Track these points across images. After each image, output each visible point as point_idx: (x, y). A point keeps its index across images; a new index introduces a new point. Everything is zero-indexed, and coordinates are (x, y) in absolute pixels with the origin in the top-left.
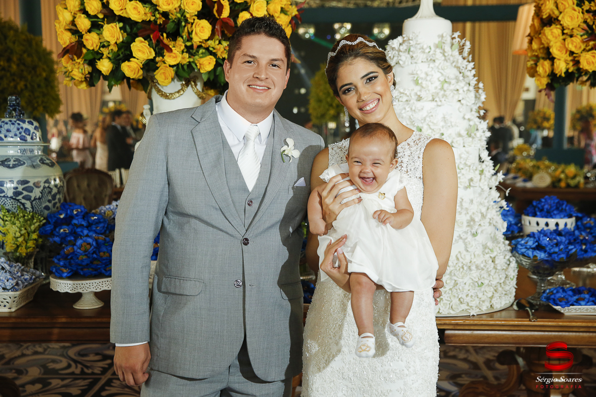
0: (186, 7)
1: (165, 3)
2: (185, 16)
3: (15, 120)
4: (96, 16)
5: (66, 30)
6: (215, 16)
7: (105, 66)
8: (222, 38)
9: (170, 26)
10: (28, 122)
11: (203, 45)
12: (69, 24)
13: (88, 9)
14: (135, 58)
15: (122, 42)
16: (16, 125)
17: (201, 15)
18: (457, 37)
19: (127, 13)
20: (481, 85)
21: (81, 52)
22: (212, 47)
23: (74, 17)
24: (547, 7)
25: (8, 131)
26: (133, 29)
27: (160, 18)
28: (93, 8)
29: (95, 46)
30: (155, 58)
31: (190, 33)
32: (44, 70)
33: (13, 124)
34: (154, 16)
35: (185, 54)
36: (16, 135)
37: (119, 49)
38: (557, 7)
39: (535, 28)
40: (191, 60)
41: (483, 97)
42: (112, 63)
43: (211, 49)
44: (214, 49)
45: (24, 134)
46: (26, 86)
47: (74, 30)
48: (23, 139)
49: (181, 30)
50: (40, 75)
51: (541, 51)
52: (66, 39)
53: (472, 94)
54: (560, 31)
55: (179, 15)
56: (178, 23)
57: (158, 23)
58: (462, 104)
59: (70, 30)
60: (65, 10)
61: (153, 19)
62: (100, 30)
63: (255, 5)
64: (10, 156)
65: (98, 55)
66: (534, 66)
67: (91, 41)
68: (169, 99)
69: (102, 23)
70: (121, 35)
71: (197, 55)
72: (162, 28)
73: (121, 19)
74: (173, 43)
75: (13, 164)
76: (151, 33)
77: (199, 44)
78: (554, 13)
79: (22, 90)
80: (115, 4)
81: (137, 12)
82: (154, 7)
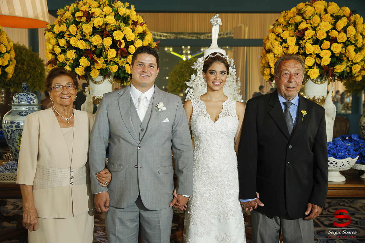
0: (105, 43)
1: (95, 41)
2: (104, 47)
3: (25, 94)
4: (64, 47)
5: (50, 53)
6: (118, 47)
8: (121, 57)
9: (98, 52)
10: (31, 95)
11: (113, 60)
12: (51, 50)
13: (60, 44)
14: (81, 66)
15: (76, 59)
16: (26, 96)
17: (111, 47)
18: (228, 57)
19: (77, 45)
20: (239, 79)
21: (57, 63)
22: (117, 61)
23: (54, 47)
24: (268, 45)
25: (22, 99)
26: (80, 53)
27: (93, 48)
28: (62, 43)
29: (63, 60)
30: (90, 66)
31: (106, 55)
32: (39, 69)
33: (24, 96)
34: (90, 47)
35: (104, 64)
36: (26, 101)
37: (74, 62)
38: (272, 45)
39: (264, 54)
40: (107, 67)
41: (240, 84)
42: (71, 68)
43: (116, 62)
44: (118, 62)
45: (30, 100)
46: (30, 76)
47: (53, 53)
48: (29, 103)
49: (102, 53)
50: (38, 71)
51: (266, 64)
52: (50, 57)
53: (235, 83)
54: (273, 55)
55: (101, 47)
56: (101, 50)
57: (92, 50)
58: (230, 88)
59: (51, 53)
60: (49, 44)
61: (89, 48)
62: (65, 53)
63: (136, 42)
64: (23, 110)
65: (64, 65)
66: (263, 70)
67: (61, 58)
68: (97, 84)
69: (66, 50)
70: (75, 55)
71: (110, 64)
72: (94, 53)
73: (75, 48)
74: (99, 59)
75: (24, 114)
76: (89, 55)
77: (110, 59)
78: (270, 48)
79: (29, 78)
80: (72, 42)
81: (82, 45)
82: (90, 43)
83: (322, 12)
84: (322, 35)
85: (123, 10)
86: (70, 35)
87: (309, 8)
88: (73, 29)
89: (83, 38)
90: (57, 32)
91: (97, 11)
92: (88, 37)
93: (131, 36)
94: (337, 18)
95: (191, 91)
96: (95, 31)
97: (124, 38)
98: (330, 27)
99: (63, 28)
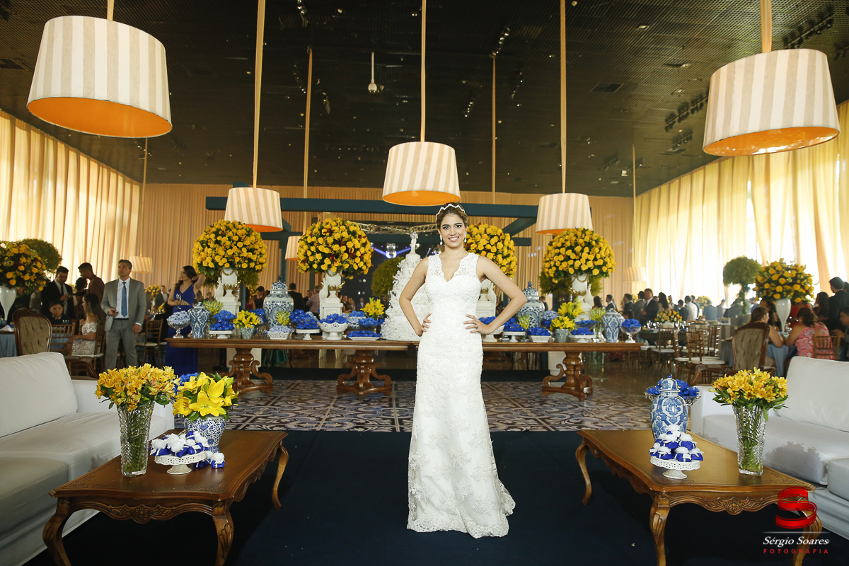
0: (341, 250)
1: (335, 248)
2: (341, 252)
4: (313, 252)
6: (349, 252)
7: (315, 266)
8: (351, 258)
9: (336, 255)
11: (345, 260)
14: (325, 264)
15: (321, 259)
17: (345, 252)
19: (323, 251)
26: (324, 256)
27: (333, 253)
30: (331, 264)
31: (342, 257)
35: (340, 263)
37: (320, 261)
42: (317, 265)
43: (348, 262)
49: (339, 256)
55: (339, 252)
56: (339, 254)
61: (331, 253)
62: (314, 255)
63: (361, 249)
65: (313, 263)
67: (311, 259)
70: (321, 257)
72: (334, 256)
73: (321, 252)
74: (337, 260)
76: (331, 257)
80: (320, 248)
81: (327, 251)
82: (332, 249)
83: (483, 232)
84: (481, 248)
85: (352, 228)
86: (319, 244)
87: (476, 229)
88: (321, 240)
89: (327, 245)
90: (309, 242)
91: (336, 229)
92: (330, 246)
93: (358, 245)
94: (492, 237)
95: (397, 282)
96: (335, 242)
97: (354, 247)
98: (487, 242)
99: (314, 239)
